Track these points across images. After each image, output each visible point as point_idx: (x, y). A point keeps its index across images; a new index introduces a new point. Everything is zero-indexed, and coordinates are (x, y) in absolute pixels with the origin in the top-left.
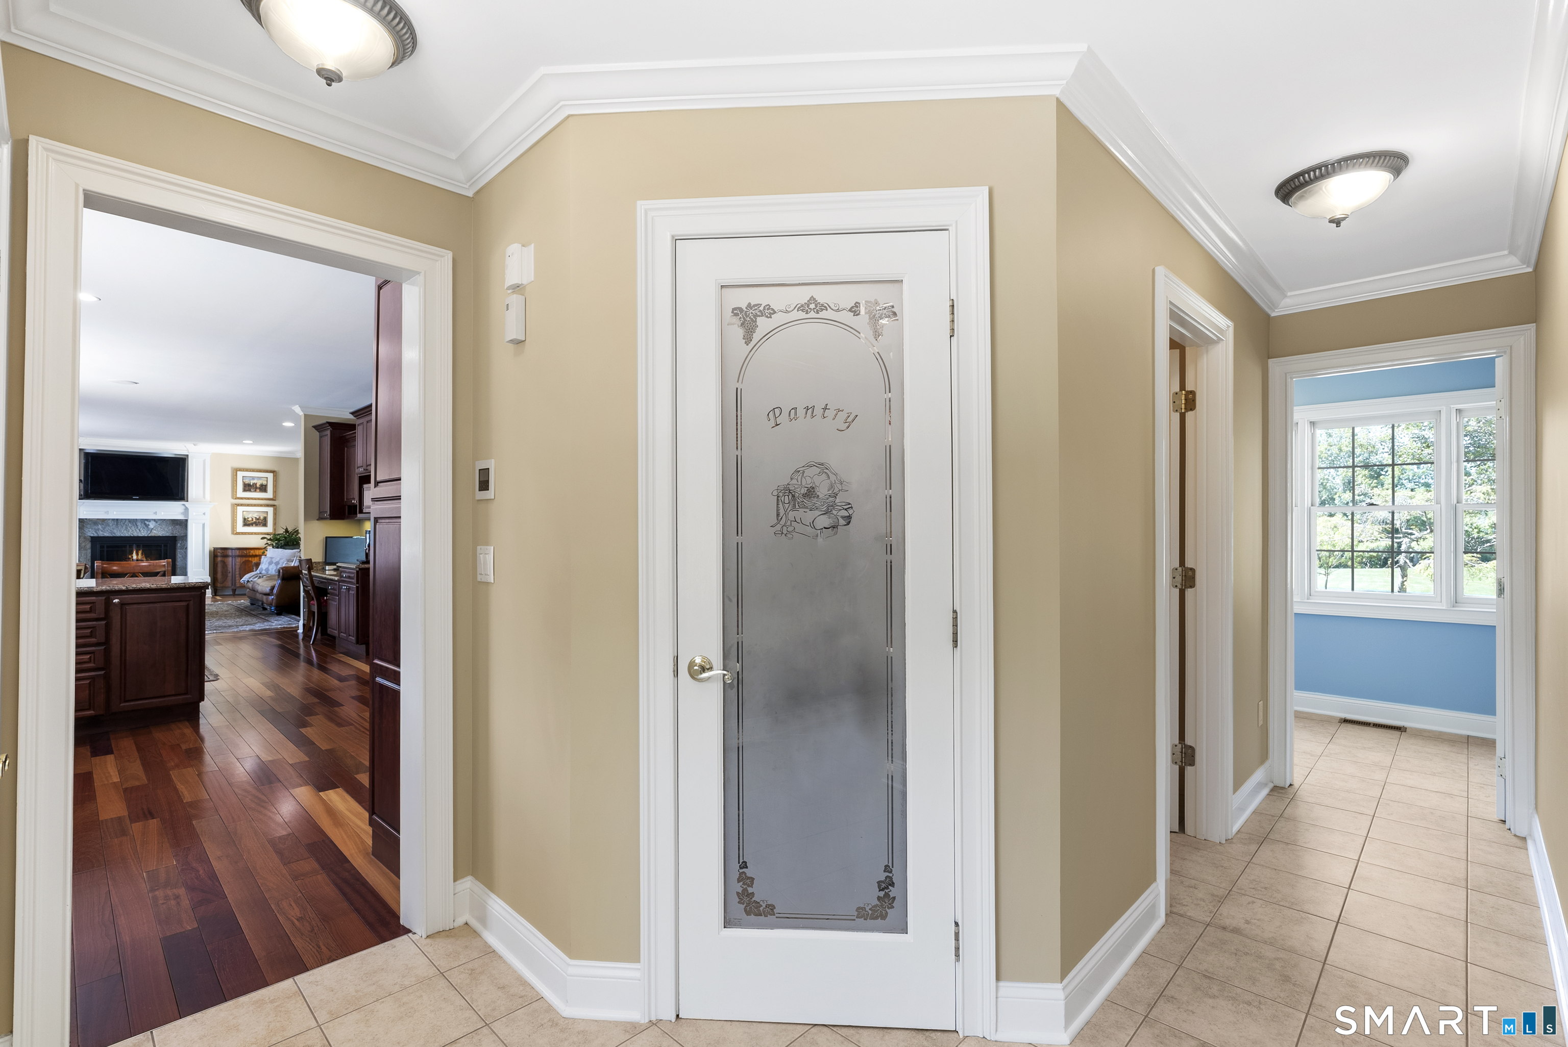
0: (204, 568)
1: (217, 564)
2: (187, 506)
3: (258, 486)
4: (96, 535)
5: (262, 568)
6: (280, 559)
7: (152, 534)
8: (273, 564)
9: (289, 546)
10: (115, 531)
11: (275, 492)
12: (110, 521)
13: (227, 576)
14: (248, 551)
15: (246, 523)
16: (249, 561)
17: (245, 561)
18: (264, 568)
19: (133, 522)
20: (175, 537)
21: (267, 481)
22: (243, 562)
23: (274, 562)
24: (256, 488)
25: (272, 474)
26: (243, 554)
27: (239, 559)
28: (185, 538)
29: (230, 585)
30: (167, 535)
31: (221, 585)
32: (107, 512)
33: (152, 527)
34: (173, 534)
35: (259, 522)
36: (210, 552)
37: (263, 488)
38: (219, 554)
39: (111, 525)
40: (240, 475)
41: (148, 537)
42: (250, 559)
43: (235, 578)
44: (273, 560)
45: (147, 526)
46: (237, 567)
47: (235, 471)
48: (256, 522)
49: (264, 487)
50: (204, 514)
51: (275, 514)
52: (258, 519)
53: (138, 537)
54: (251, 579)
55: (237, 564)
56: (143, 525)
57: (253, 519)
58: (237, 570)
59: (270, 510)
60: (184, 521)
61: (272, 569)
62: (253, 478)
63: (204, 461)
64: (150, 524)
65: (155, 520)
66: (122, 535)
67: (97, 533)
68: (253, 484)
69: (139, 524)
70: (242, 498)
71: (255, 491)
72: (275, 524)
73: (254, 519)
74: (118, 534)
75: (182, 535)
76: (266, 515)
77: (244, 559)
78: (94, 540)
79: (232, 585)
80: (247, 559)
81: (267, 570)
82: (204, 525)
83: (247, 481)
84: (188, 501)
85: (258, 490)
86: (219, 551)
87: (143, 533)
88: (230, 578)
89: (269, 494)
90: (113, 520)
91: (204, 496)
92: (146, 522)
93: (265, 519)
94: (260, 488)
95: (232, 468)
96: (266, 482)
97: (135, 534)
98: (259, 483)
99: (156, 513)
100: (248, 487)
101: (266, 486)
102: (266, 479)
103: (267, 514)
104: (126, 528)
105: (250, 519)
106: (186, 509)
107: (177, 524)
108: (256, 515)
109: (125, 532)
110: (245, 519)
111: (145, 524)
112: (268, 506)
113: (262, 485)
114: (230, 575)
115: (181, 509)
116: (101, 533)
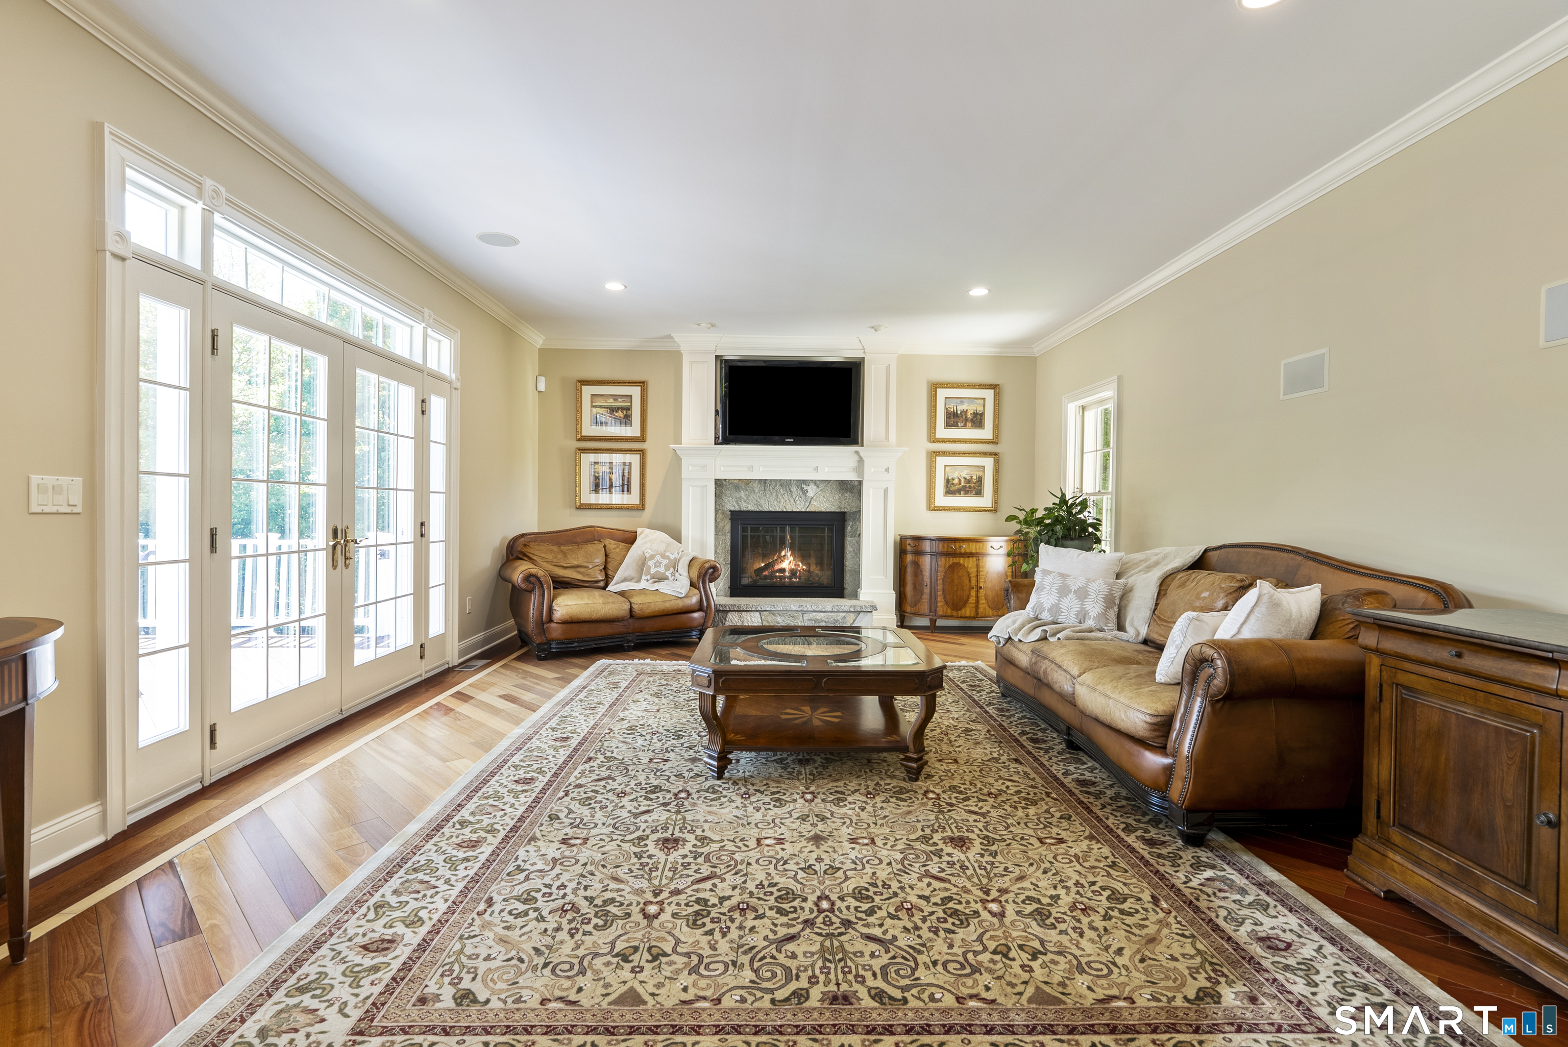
0: (885, 575)
1: (906, 568)
2: (862, 454)
3: (969, 416)
4: (737, 509)
5: (1039, 606)
6: (1088, 580)
7: (812, 509)
8: (1072, 596)
9: (1072, 539)
10: (762, 502)
11: (997, 427)
12: (756, 484)
13: (922, 594)
14: (958, 544)
15: (951, 489)
16: (959, 564)
17: (953, 563)
18: (1047, 606)
19: (786, 484)
20: (843, 514)
21: (984, 406)
22: (950, 566)
23: (1074, 588)
24: (966, 420)
25: (992, 391)
26: (950, 550)
27: (943, 559)
28: (857, 515)
29: (927, 611)
30: (833, 509)
31: (913, 610)
32: (751, 468)
33: (812, 495)
34: (840, 508)
35: (970, 487)
36: (895, 542)
37: (977, 420)
38: (909, 548)
39: (757, 491)
40: (942, 394)
41: (806, 512)
42: (962, 561)
43: (936, 597)
44: (1070, 581)
45: (805, 492)
46: (940, 575)
47: (934, 387)
48: (965, 487)
49: (979, 417)
50: (887, 470)
51: (997, 471)
52: (969, 481)
53: (793, 512)
54: (1019, 636)
55: (940, 569)
56: (799, 491)
57: (960, 480)
58: (940, 582)
59: (988, 463)
60: (856, 484)
61: (1070, 609)
62: (961, 400)
63: (888, 368)
64: (809, 488)
65: (815, 482)
66: (771, 509)
67: (738, 505)
68: (962, 412)
69: (794, 489)
70: (943, 441)
71: (965, 426)
72: (996, 491)
73: (963, 480)
74: (766, 507)
75: (854, 510)
76: (981, 474)
77: (952, 560)
78: (737, 517)
79: (930, 611)
80: (956, 560)
81: (1055, 609)
82: (886, 491)
83: (952, 407)
84: (862, 446)
85: (969, 424)
86: (909, 541)
87: (799, 506)
88: (926, 597)
89: (986, 433)
90: (760, 481)
91: (887, 437)
92: (803, 486)
93: (980, 480)
94: (972, 421)
95: (928, 382)
96: (982, 409)
97: (789, 508)
98: (970, 408)
99: (816, 469)
100: (954, 419)
101: (982, 415)
102: (982, 402)
103: (984, 471)
104: (777, 496)
105: (956, 481)
106: (861, 461)
107: (847, 490)
108: (965, 474)
109: (775, 503)
110: (948, 481)
111: (802, 489)
112: (985, 454)
113: (975, 414)
114: (927, 590)
115: (852, 462)
116: (744, 504)
